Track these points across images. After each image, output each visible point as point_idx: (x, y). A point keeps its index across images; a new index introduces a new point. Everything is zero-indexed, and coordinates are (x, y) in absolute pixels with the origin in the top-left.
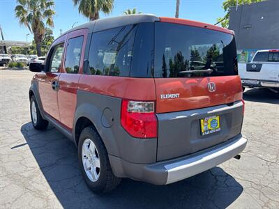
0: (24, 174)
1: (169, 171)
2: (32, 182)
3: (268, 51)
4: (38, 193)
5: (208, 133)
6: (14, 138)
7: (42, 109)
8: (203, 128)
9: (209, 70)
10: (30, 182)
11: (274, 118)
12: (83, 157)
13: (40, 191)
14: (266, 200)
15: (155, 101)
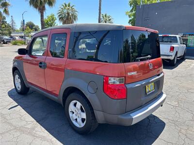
0: (27, 126)
1: (134, 117)
2: (36, 131)
3: (162, 35)
4: (43, 138)
5: (149, 93)
6: (6, 101)
7: (27, 80)
8: (147, 90)
9: (149, 56)
10: (34, 131)
11: (170, 79)
12: (70, 112)
13: (44, 137)
14: (179, 129)
15: (125, 77)
